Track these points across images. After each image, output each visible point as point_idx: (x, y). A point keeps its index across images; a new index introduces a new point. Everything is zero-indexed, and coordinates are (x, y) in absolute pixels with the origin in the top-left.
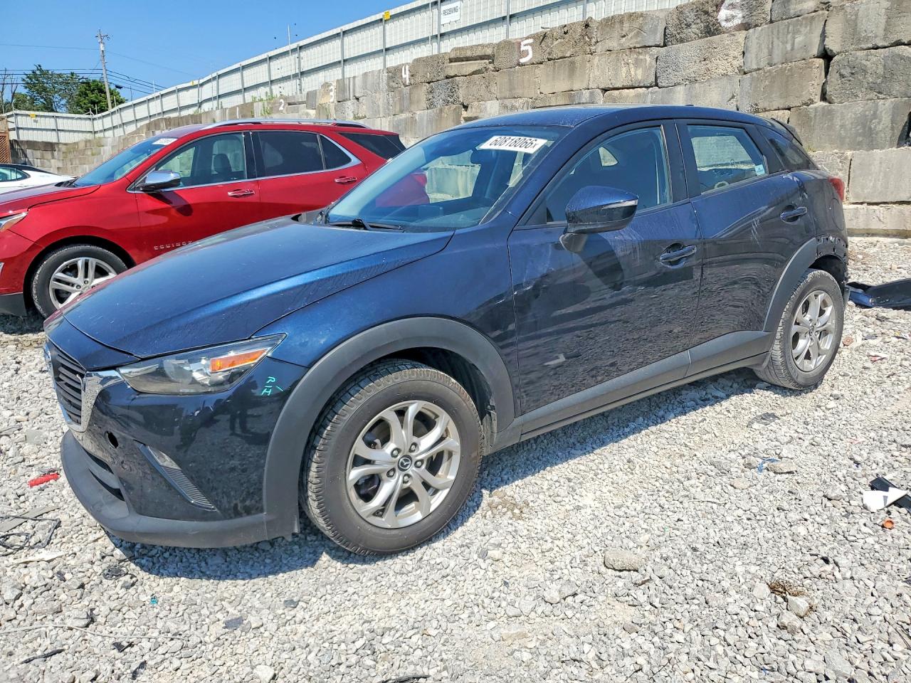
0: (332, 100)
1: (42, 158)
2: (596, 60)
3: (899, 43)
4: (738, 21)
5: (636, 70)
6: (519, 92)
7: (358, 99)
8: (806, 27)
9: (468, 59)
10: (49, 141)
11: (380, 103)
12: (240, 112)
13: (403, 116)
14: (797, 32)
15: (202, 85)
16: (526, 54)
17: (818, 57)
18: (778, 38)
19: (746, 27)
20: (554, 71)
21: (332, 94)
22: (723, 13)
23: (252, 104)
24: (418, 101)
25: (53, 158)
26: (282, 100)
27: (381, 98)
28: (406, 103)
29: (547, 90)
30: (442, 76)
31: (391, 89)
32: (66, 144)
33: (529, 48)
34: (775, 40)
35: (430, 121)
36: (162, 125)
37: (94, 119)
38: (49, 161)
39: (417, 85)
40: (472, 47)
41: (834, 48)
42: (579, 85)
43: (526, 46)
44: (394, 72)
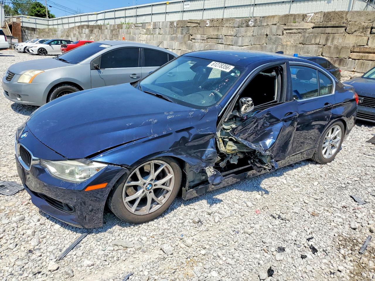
0: (151, 28)
1: (31, 33)
2: (224, 28)
3: (278, 35)
4: (253, 25)
5: (232, 32)
6: (205, 33)
7: (160, 29)
8: (264, 28)
9: (193, 23)
10: (33, 27)
11: (167, 31)
12: (117, 27)
13: (174, 35)
14: (262, 29)
15: (98, 14)
16: (207, 24)
17: (265, 35)
19: (254, 26)
20: (214, 29)
21: (151, 26)
22: (250, 23)
23: (122, 24)
24: (179, 32)
25: (35, 33)
26: (132, 25)
27: (168, 29)
28: (175, 32)
29: (212, 34)
30: (185, 26)
31: (171, 27)
32: (39, 29)
33: (209, 23)
34: (259, 30)
35: (182, 38)
36: (85, 27)
37: (49, 20)
38: (33, 35)
39: (178, 27)
40: (194, 20)
41: (268, 34)
42: (219, 34)
43: (208, 22)
44: (172, 23)
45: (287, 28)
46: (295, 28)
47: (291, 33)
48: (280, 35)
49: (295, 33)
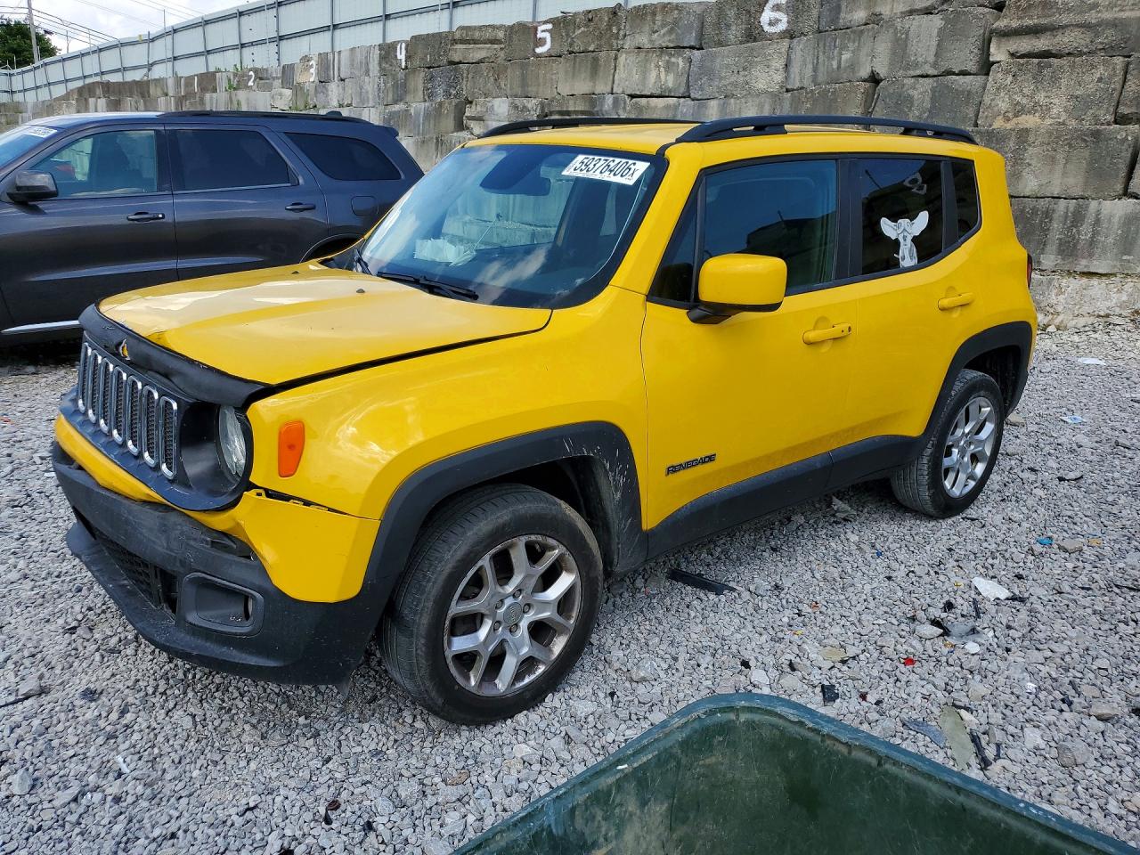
0: (312, 80)
2: (623, 58)
3: (950, 73)
4: (782, 26)
5: (666, 75)
6: (532, 90)
7: (343, 80)
8: (854, 42)
9: (475, 42)
11: (370, 89)
12: (199, 84)
13: (397, 108)
14: (843, 48)
15: (152, 40)
16: (542, 42)
17: (864, 81)
18: (824, 53)
19: (790, 34)
20: (574, 67)
21: (312, 70)
22: (767, 15)
23: (214, 74)
24: (416, 90)
26: (251, 73)
27: (371, 84)
28: (400, 91)
29: (565, 89)
30: (445, 61)
31: (383, 72)
33: (547, 35)
34: (821, 54)
35: (427, 116)
36: (97, 91)
37: (11, 75)
39: (414, 70)
40: (480, 28)
41: (882, 71)
42: (601, 88)
43: (543, 32)
44: (387, 51)
45: (1015, 24)
46: (1079, 19)
47: (1046, 54)
48: (964, 73)
49: (1081, 54)
